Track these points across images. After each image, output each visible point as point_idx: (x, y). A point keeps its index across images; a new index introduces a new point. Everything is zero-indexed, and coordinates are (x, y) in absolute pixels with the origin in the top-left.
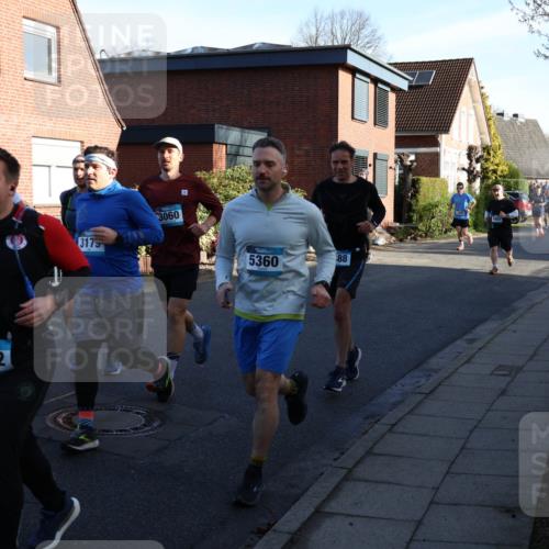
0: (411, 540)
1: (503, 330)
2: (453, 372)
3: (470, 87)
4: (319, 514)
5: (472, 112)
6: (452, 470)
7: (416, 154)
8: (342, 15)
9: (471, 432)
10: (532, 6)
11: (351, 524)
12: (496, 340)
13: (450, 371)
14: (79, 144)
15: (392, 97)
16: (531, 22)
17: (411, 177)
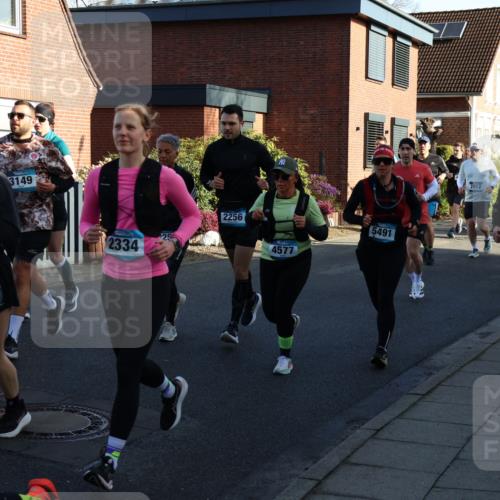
2: (458, 371)
6: (439, 484)
7: (443, 120)
9: (468, 440)
13: (454, 369)
15: (414, 53)
17: (435, 146)
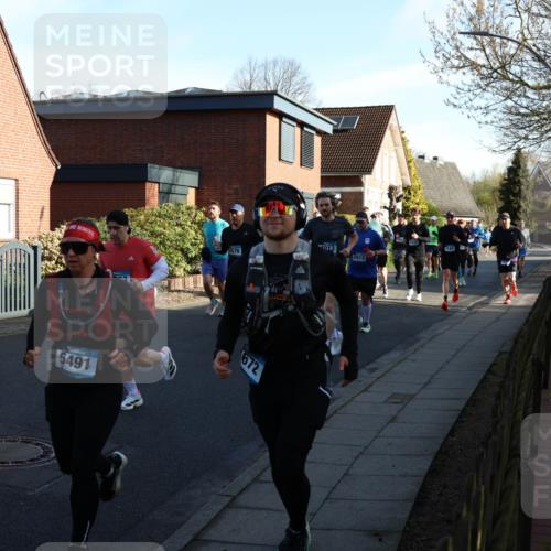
1: (405, 359)
2: (350, 401)
3: (392, 131)
4: (196, 541)
5: (394, 154)
6: (331, 496)
8: (275, 63)
9: (357, 457)
10: (441, 60)
13: (347, 399)
14: (14, 182)
15: (317, 140)
16: (441, 74)
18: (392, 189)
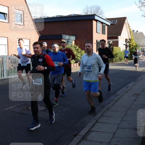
0: (113, 137)
1: (135, 84)
2: (123, 95)
3: (126, 24)
4: (90, 131)
5: (126, 30)
6: (123, 120)
7: (113, 41)
8: (94, 7)
9: (127, 110)
10: (141, 4)
11: (98, 134)
12: (133, 87)
14: (29, 40)
15: (106, 27)
16: (141, 8)
17: (111, 47)
18: (126, 40)
